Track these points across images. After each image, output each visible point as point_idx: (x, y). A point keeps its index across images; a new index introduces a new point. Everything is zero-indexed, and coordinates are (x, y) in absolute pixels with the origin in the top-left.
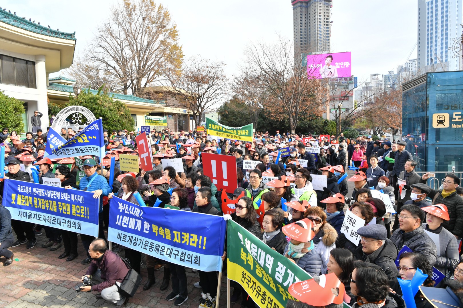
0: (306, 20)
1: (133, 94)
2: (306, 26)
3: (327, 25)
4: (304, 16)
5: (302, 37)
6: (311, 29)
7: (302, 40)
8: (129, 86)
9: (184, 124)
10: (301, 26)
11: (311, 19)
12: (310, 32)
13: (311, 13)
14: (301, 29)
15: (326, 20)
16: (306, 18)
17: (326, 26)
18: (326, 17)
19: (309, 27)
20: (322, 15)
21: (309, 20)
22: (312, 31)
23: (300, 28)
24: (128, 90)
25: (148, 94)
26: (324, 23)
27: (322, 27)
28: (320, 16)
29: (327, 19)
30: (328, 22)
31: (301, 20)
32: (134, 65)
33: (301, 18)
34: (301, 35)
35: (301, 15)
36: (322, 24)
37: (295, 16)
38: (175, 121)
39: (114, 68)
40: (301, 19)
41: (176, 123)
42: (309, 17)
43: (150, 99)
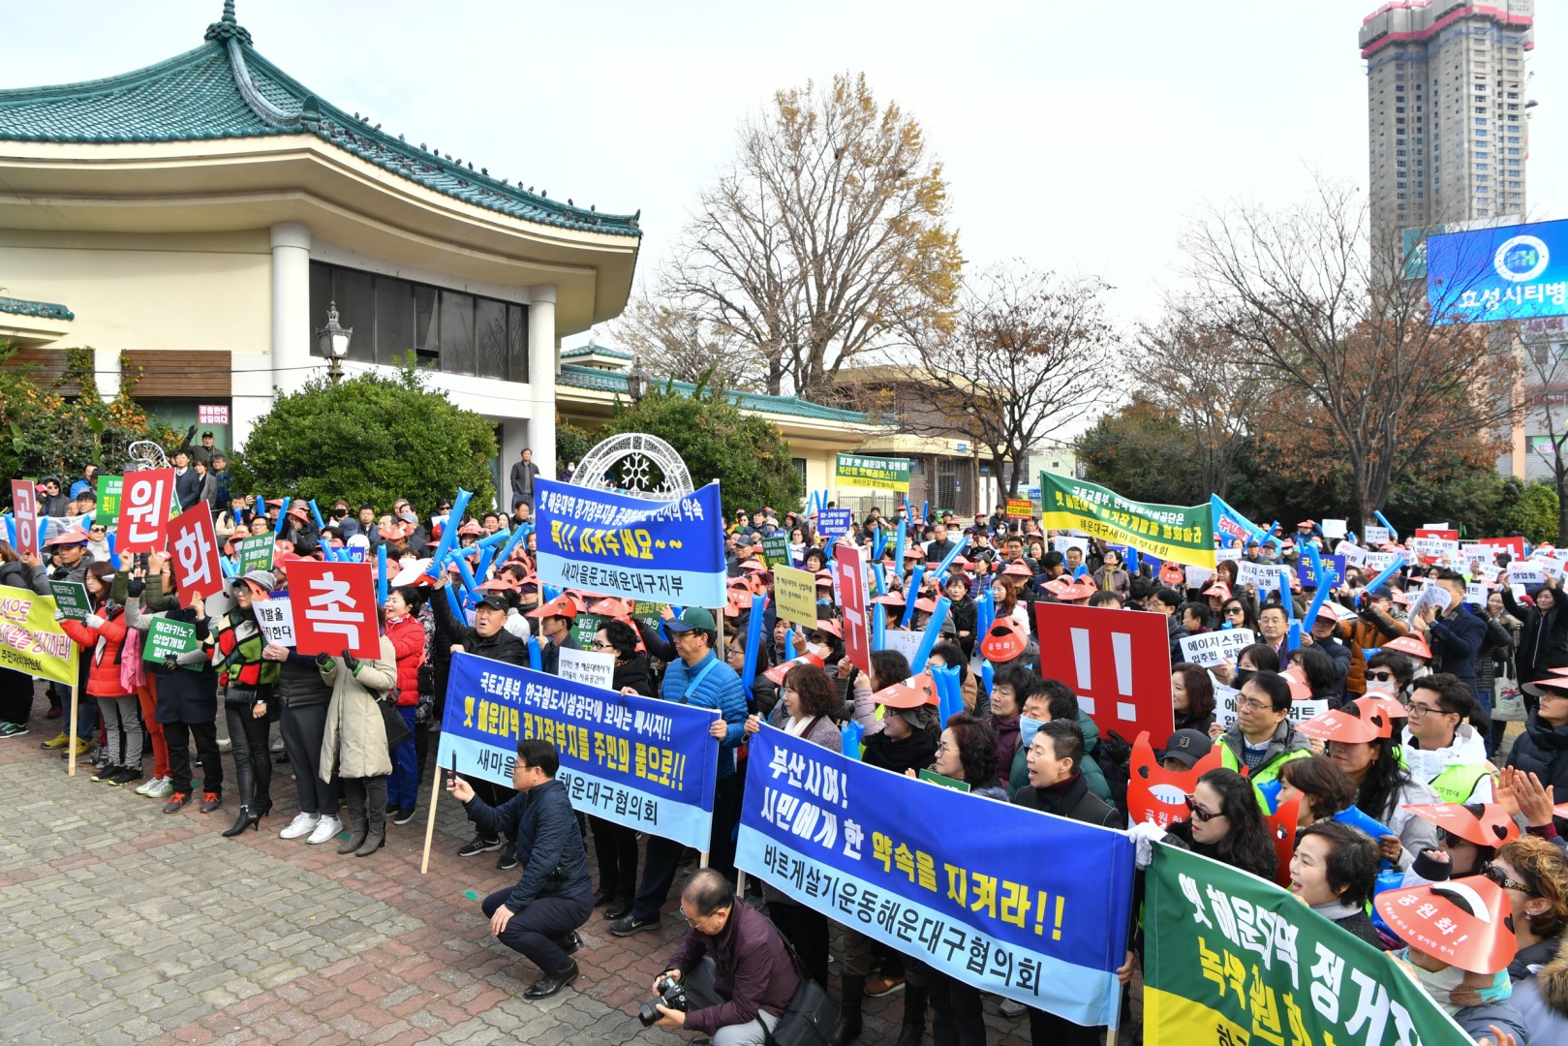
0: (1419, 108)
1: (799, 391)
2: (1419, 130)
3: (1513, 118)
4: (1410, 96)
5: (1403, 169)
6: (1443, 139)
7: (1403, 180)
8: (786, 369)
9: (958, 489)
10: (1400, 131)
11: (1442, 99)
12: (1437, 148)
13: (1443, 80)
14: (1400, 142)
15: (1506, 100)
16: (1419, 98)
17: (1506, 122)
18: (1507, 88)
19: (1433, 131)
20: (1490, 82)
21: (1432, 104)
22: (1446, 146)
23: (1395, 136)
24: (782, 382)
25: (845, 391)
26: (1498, 112)
27: (1489, 126)
28: (1480, 87)
29: (1513, 95)
30: (1513, 106)
31: (1400, 110)
32: (803, 301)
33: (1400, 99)
34: (1401, 164)
35: (1400, 88)
36: (1488, 115)
37: (1376, 95)
38: (931, 481)
39: (744, 315)
40: (1401, 105)
41: (933, 488)
42: (1432, 93)
43: (850, 407)
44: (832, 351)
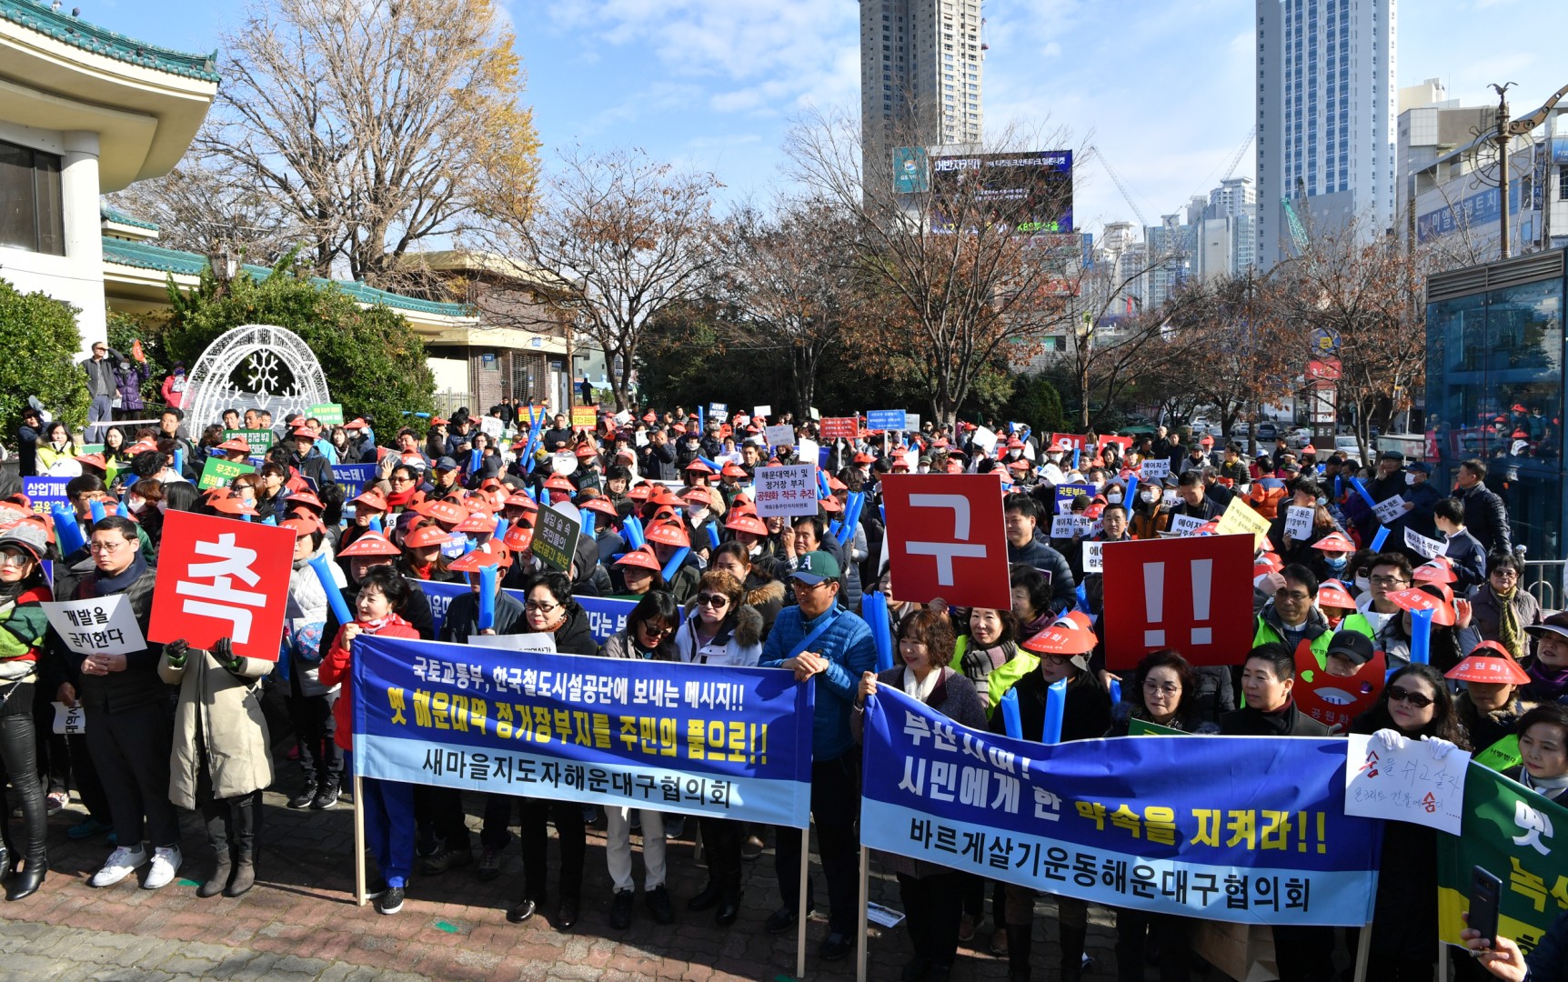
0: (901, 39)
1: (356, 276)
2: (901, 58)
3: (973, 57)
4: (894, 26)
5: (888, 93)
6: (920, 69)
7: (888, 102)
8: (340, 248)
9: (531, 385)
10: (886, 58)
11: (919, 33)
12: (915, 76)
13: (920, 15)
14: (886, 68)
15: (968, 42)
16: (901, 29)
17: (968, 61)
18: (968, 31)
19: (912, 62)
20: (956, 22)
21: (911, 37)
22: (922, 76)
23: (882, 62)
24: (333, 265)
25: (416, 278)
26: (962, 51)
27: (954, 63)
28: (949, 26)
29: (972, 37)
30: (973, 47)
31: (886, 38)
32: (349, 174)
33: (886, 28)
34: (887, 87)
35: (886, 18)
36: (954, 52)
37: (867, 21)
38: (506, 375)
39: (284, 185)
40: (887, 33)
41: (509, 384)
42: (911, 26)
43: (421, 295)
44: (392, 234)
